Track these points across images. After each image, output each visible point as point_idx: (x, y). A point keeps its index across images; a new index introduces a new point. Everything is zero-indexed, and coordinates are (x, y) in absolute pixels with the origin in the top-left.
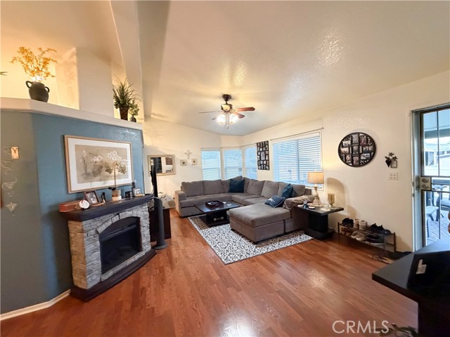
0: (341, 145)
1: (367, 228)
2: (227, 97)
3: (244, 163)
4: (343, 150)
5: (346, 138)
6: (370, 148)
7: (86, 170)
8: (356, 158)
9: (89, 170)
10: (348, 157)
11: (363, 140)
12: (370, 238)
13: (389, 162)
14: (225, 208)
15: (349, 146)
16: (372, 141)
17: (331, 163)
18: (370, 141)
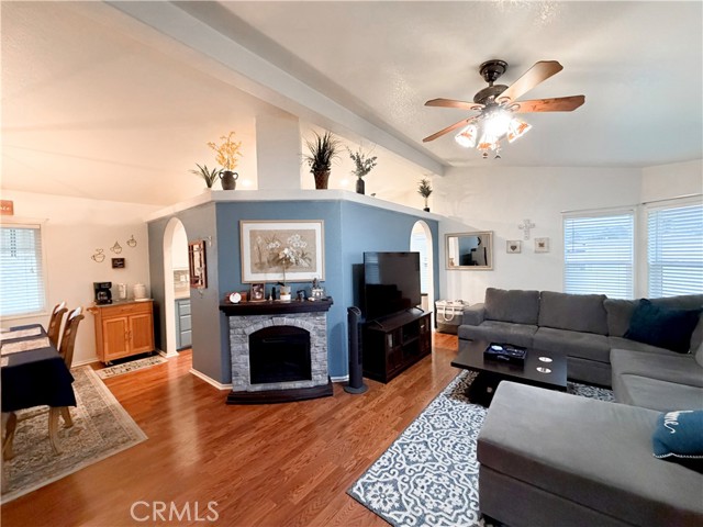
7: (260, 258)
9: (265, 259)
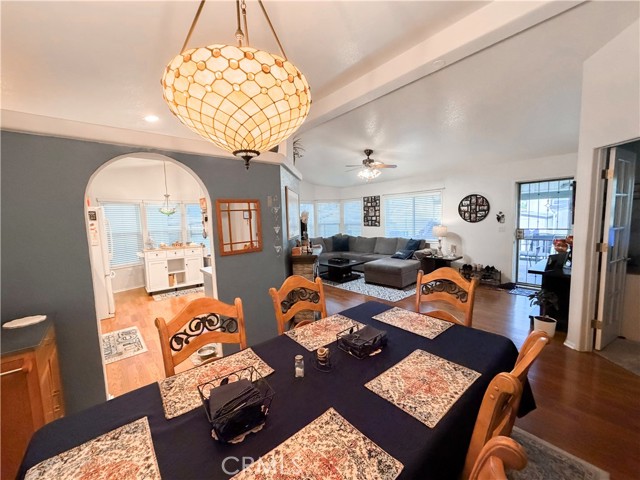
0: (461, 204)
1: (482, 270)
2: (369, 152)
3: (342, 219)
4: (462, 208)
5: (466, 199)
6: (486, 208)
8: (473, 216)
10: (467, 215)
11: (480, 201)
12: (485, 277)
13: (499, 219)
14: (350, 264)
15: (468, 206)
16: (487, 201)
17: (450, 219)
18: (485, 202)
